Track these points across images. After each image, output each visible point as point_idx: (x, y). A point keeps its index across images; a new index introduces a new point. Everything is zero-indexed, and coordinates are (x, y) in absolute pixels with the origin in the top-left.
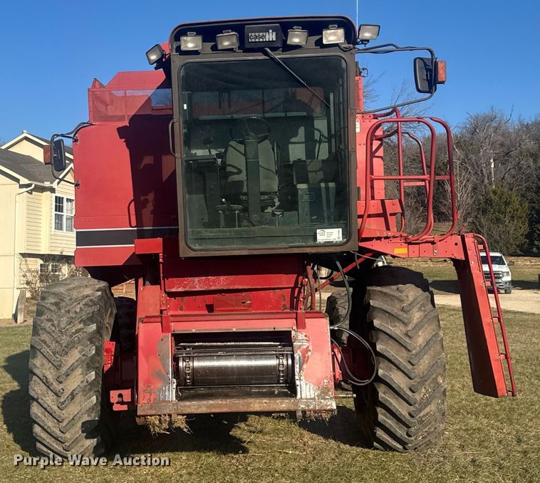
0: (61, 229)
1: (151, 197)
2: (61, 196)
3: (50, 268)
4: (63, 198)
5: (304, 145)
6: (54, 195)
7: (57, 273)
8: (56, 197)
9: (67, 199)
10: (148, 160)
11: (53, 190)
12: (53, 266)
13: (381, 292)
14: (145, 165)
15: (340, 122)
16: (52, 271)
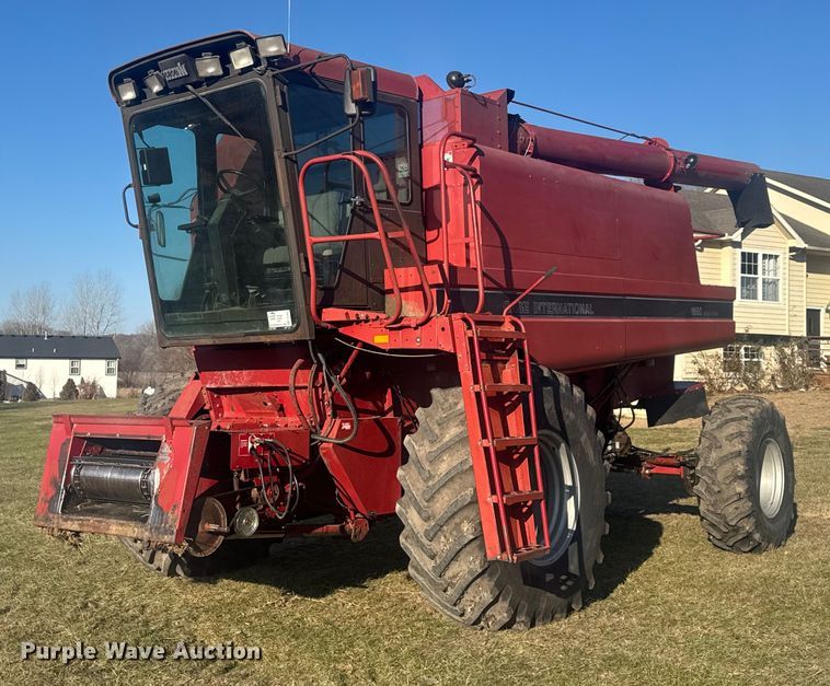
0: (755, 297)
2: (753, 251)
3: (742, 351)
4: (756, 255)
6: (739, 251)
7: (755, 360)
8: (743, 254)
9: (765, 256)
11: (737, 245)
12: (746, 349)
16: (746, 356)
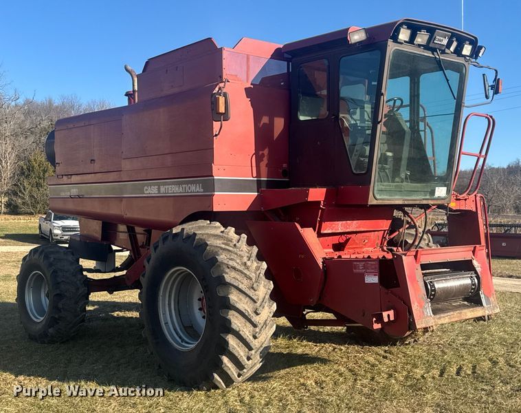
1: (266, 152)
5: (409, 108)
10: (265, 120)
13: (409, 234)
14: (264, 124)
15: (414, 87)
